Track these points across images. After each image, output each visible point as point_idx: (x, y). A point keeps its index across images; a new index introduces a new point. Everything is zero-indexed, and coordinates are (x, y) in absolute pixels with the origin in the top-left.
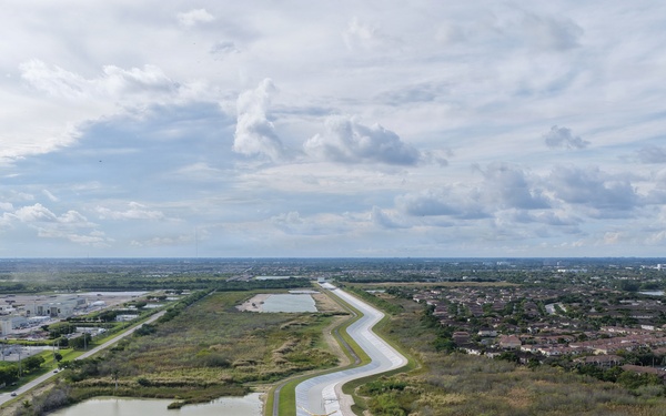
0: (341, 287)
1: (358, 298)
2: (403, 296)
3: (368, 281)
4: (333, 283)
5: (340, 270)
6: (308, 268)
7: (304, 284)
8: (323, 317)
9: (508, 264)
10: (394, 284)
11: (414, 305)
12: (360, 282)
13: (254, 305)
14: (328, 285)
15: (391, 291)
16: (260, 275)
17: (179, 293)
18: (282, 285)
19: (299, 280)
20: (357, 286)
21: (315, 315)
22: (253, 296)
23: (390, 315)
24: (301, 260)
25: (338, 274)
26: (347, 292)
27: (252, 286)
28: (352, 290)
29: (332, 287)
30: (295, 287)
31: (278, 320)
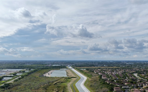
0: (74, 68)
1: (78, 71)
2: (91, 71)
3: (81, 66)
4: (72, 67)
5: (74, 63)
6: (66, 63)
7: (64, 67)
8: (68, 79)
9: (113, 62)
10: (87, 67)
11: (95, 74)
12: (79, 66)
13: (49, 74)
14: (70, 67)
15: (87, 70)
16: (54, 64)
17: (30, 70)
18: (58, 67)
19: (63, 66)
20: (78, 68)
21: (66, 78)
22: (50, 71)
23: (88, 78)
24: (64, 61)
25: (73, 64)
26: (75, 69)
27: (50, 68)
28: (77, 69)
29: (71, 68)
30: (62, 68)
31: (54, 80)
